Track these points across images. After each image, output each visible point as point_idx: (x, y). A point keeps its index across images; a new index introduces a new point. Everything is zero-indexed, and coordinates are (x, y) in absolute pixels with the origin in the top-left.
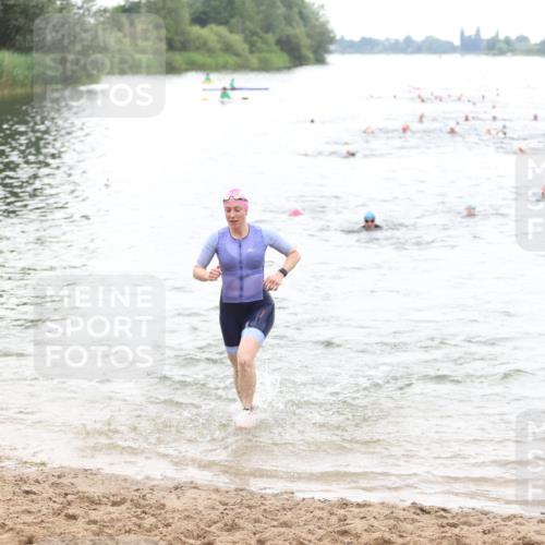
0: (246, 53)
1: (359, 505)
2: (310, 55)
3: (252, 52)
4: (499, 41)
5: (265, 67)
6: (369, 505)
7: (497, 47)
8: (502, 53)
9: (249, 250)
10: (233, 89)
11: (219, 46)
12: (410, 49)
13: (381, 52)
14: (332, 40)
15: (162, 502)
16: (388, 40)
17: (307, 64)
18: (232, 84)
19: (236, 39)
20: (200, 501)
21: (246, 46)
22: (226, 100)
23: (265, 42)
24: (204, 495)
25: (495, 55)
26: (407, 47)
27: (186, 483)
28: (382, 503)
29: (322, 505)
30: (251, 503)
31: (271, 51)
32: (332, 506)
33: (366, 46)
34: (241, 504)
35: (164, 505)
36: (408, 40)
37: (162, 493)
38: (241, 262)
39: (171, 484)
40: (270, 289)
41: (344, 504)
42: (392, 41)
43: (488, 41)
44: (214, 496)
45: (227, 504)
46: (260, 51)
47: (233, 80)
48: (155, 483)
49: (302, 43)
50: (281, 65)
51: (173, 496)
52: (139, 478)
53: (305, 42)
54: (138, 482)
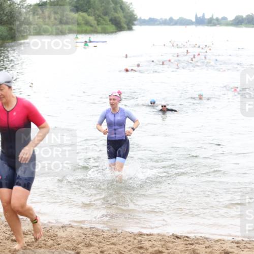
0: (96, 25)
1: (147, 235)
2: (125, 26)
3: (98, 25)
4: (213, 19)
5: (105, 32)
6: (152, 235)
7: (212, 22)
8: (215, 25)
9: (118, 118)
10: (90, 42)
11: (83, 22)
12: (172, 24)
13: (158, 25)
14: (136, 19)
15: (56, 233)
16: (161, 19)
17: (124, 30)
18: (90, 40)
19: (91, 19)
20: (73, 233)
21: (96, 22)
22: (87, 47)
23: (104, 20)
24: (75, 230)
25: (211, 26)
26: (171, 22)
27: (67, 225)
28: (158, 234)
29: (130, 235)
30: (98, 234)
31: (108, 24)
32: (135, 235)
33: (152, 22)
34: (93, 234)
35: (57, 235)
36: (171, 19)
37: (56, 229)
38: (115, 123)
39: (60, 225)
40: (128, 135)
41: (141, 234)
42: (164, 20)
43: (208, 19)
44: (80, 231)
45: (86, 235)
46: (103, 24)
47: (90, 38)
48: (53, 225)
49: (121, 21)
50: (112, 31)
51: (61, 231)
52: (45, 222)
53: (123, 20)
54: (45, 224)
